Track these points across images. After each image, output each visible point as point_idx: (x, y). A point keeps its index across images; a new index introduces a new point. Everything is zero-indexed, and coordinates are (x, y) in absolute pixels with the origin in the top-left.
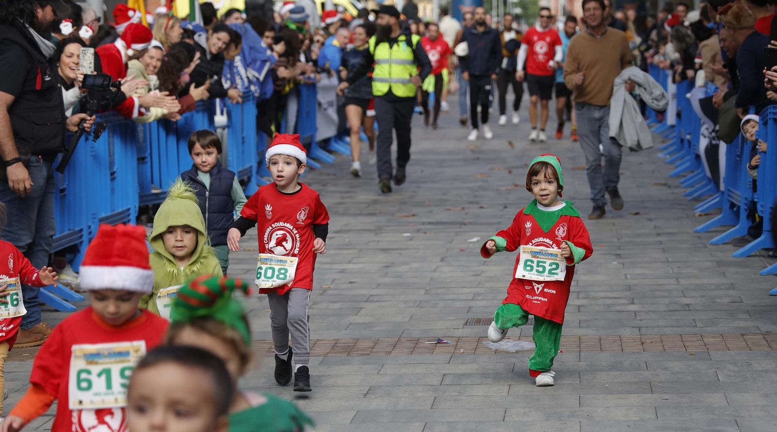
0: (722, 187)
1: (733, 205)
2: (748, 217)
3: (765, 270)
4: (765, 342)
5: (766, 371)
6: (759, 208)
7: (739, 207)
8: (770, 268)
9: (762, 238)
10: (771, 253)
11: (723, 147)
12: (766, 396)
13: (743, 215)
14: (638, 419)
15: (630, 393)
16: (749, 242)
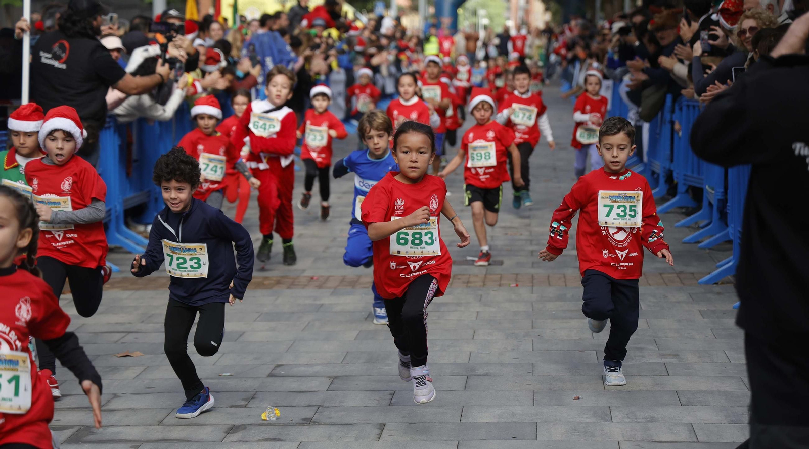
0: (645, 158)
1: (653, 173)
2: (666, 182)
3: (679, 224)
4: (678, 280)
5: (679, 302)
6: (675, 175)
7: (658, 175)
8: (683, 221)
9: (677, 198)
10: (684, 210)
11: (646, 127)
12: (679, 321)
13: (662, 180)
14: (578, 338)
15: (571, 318)
16: (668, 200)
